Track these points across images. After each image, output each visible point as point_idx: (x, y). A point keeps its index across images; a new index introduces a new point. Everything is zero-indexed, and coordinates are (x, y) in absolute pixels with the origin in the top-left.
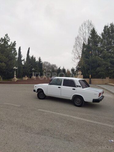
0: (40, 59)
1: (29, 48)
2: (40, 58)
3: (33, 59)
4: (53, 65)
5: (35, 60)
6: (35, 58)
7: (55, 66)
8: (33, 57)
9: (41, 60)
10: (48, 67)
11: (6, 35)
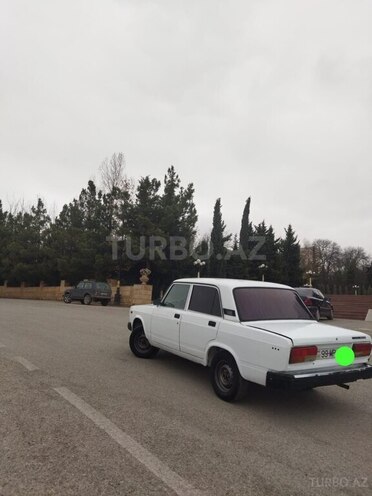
0: (290, 233)
1: (249, 201)
2: (290, 229)
3: (265, 233)
4: (352, 251)
5: (273, 236)
6: (271, 229)
7: (360, 254)
8: (264, 227)
9: (294, 236)
10: (331, 257)
11: (169, 170)
